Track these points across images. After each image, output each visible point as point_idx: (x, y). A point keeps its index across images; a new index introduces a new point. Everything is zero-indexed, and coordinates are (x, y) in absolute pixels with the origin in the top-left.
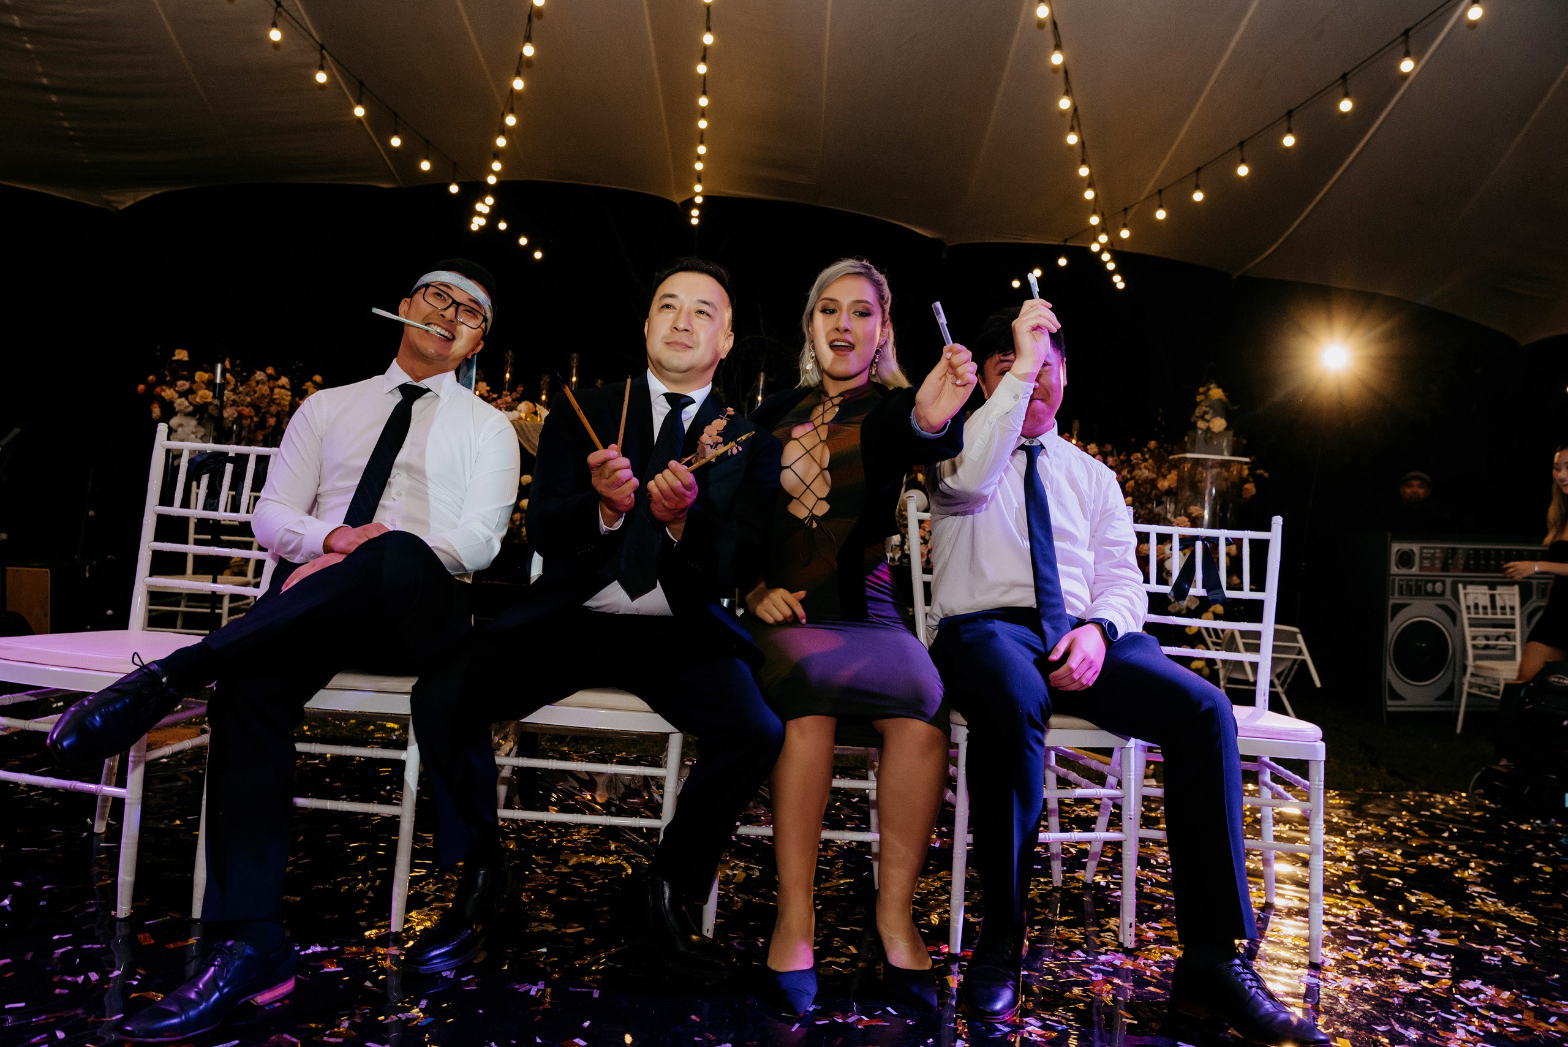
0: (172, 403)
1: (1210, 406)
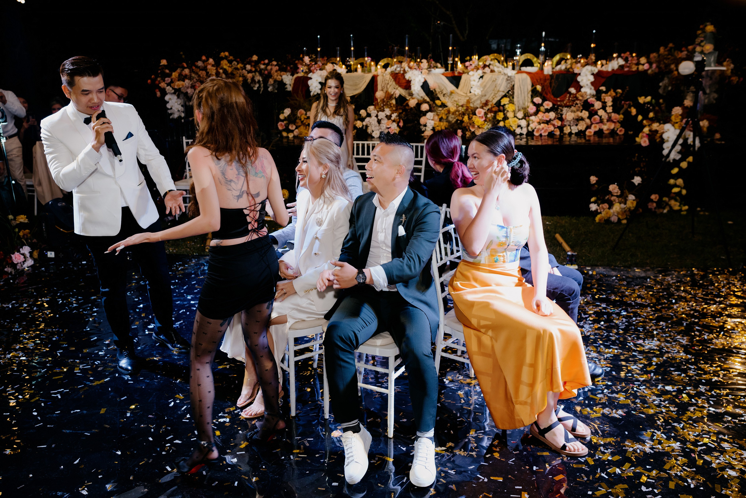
0: (164, 89)
1: (705, 37)
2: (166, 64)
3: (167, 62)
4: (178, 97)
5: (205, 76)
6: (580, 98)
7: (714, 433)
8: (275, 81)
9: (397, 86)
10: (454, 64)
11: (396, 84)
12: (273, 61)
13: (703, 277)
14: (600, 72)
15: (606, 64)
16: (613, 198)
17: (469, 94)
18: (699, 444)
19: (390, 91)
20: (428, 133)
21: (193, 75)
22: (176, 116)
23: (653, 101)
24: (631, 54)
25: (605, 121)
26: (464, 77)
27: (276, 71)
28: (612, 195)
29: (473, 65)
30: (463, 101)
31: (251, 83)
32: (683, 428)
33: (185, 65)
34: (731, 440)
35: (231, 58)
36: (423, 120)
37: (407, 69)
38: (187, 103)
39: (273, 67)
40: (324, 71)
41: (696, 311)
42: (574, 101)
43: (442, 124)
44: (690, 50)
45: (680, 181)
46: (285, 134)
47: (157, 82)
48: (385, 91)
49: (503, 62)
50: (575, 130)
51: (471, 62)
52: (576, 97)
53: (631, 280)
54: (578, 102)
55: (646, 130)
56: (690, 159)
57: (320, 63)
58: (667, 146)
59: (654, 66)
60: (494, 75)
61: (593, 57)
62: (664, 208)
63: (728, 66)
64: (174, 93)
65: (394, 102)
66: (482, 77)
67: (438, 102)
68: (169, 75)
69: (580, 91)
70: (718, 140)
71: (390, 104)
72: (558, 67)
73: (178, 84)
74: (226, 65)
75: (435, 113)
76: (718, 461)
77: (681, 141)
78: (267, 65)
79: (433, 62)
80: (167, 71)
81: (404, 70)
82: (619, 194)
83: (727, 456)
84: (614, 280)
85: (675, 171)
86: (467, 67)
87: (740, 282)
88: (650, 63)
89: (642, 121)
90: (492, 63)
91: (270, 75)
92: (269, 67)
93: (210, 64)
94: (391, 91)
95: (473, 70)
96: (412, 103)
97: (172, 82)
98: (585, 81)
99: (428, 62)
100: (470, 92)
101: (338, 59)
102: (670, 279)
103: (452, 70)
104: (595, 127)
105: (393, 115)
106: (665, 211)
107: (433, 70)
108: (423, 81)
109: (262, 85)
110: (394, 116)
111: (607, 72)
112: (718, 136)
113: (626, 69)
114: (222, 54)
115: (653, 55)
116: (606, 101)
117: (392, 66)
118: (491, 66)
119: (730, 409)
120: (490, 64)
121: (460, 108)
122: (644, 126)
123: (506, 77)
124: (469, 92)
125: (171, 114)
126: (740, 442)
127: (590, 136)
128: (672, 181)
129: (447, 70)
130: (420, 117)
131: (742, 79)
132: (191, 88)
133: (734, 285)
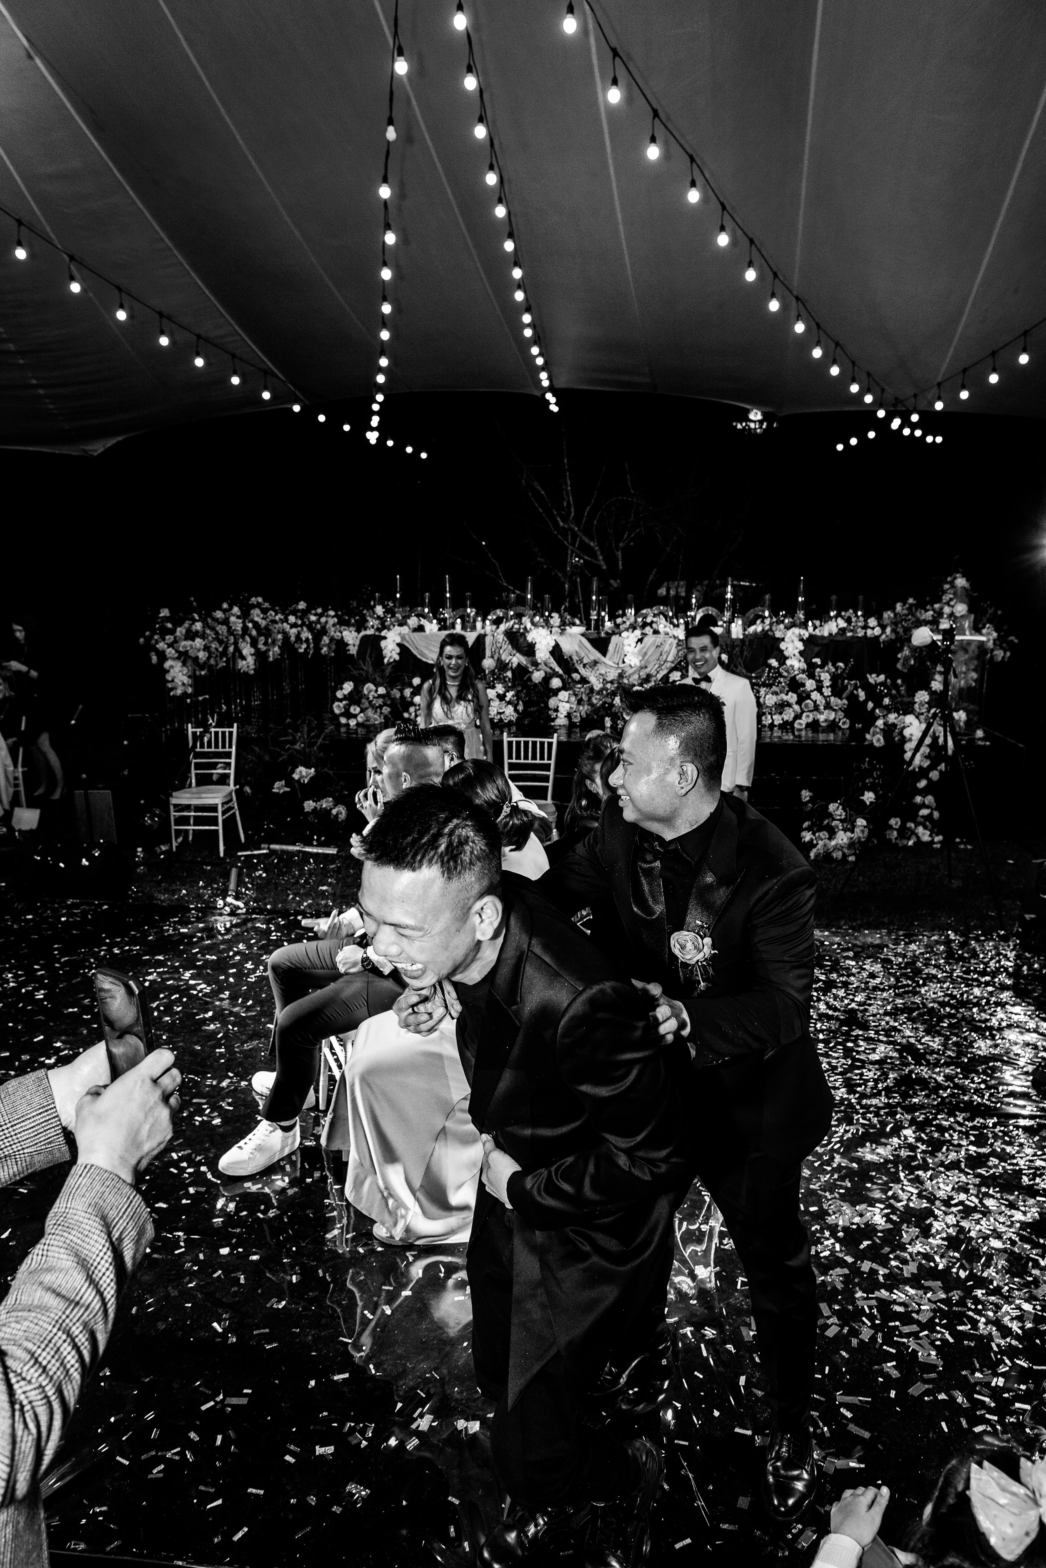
0: (163, 652)
1: (955, 594)
2: (168, 615)
3: (170, 612)
4: (184, 664)
5: (225, 633)
6: (785, 674)
7: (975, 1185)
8: (332, 639)
9: (515, 652)
10: (600, 622)
11: (513, 647)
12: (329, 610)
13: (962, 945)
14: (811, 636)
15: (821, 626)
16: (834, 823)
17: (621, 665)
18: (953, 1202)
19: (503, 657)
20: (561, 721)
21: (208, 631)
22: (179, 692)
23: (888, 681)
24: (855, 612)
25: (822, 708)
26: (614, 639)
27: (334, 625)
28: (834, 819)
29: (628, 623)
30: (612, 675)
31: (296, 642)
32: (931, 1179)
33: (196, 617)
34: (998, 1195)
35: (267, 605)
36: (552, 702)
37: (529, 626)
38: (197, 673)
39: (329, 619)
40: (405, 627)
41: (953, 997)
42: (776, 678)
43: (581, 708)
44: (937, 610)
45: (929, 800)
46: (343, 720)
47: (153, 642)
48: (496, 657)
49: (672, 618)
50: (778, 719)
51: (624, 619)
52: (779, 672)
53: (860, 949)
54: (782, 680)
55: (880, 723)
56: (942, 767)
57: (399, 616)
58: (909, 746)
59: (888, 630)
60: (659, 639)
61: (801, 615)
62: (909, 839)
63: (988, 634)
64: (178, 658)
65: (509, 674)
66: (640, 640)
67: (576, 676)
68: (172, 632)
69: (784, 663)
70: (980, 739)
71: (505, 677)
72: (751, 629)
73: (184, 644)
74: (258, 616)
75: (571, 692)
76: (978, 1227)
77: (928, 741)
78: (321, 615)
79: (568, 617)
80: (169, 625)
81: (525, 628)
82: (843, 817)
83: (992, 1219)
84: (836, 949)
85: (922, 784)
86: (617, 626)
87: (1014, 953)
88: (883, 628)
89: (873, 709)
90: (655, 619)
91: (324, 631)
92: (323, 620)
93: (233, 615)
94: (505, 657)
95: (627, 630)
96: (537, 676)
97: (176, 641)
98: (790, 649)
99: (561, 616)
100: (624, 662)
101: (426, 610)
102: (915, 948)
103: (597, 628)
104: (808, 716)
105: (507, 694)
106: (911, 843)
107: (567, 628)
108: (553, 643)
109: (312, 646)
110: (510, 695)
111: (823, 637)
112: (980, 733)
113: (849, 634)
114: (253, 600)
115: (888, 615)
116: (822, 679)
117: (507, 621)
118: (654, 625)
119: (998, 1146)
120: (652, 622)
121: (609, 686)
122: (878, 718)
123: (676, 641)
124: (621, 661)
125: (172, 689)
126: (1011, 1198)
127: (800, 730)
128: (918, 799)
129: (589, 628)
130: (549, 698)
131: (1008, 654)
132: (204, 650)
133: (1005, 956)
